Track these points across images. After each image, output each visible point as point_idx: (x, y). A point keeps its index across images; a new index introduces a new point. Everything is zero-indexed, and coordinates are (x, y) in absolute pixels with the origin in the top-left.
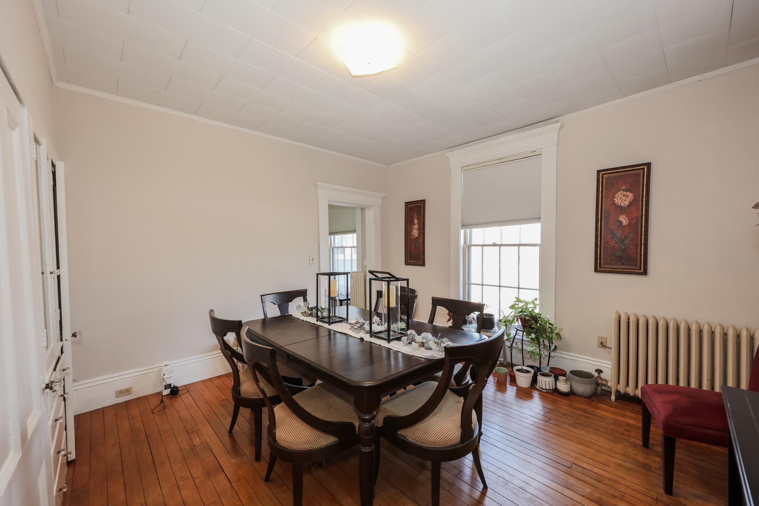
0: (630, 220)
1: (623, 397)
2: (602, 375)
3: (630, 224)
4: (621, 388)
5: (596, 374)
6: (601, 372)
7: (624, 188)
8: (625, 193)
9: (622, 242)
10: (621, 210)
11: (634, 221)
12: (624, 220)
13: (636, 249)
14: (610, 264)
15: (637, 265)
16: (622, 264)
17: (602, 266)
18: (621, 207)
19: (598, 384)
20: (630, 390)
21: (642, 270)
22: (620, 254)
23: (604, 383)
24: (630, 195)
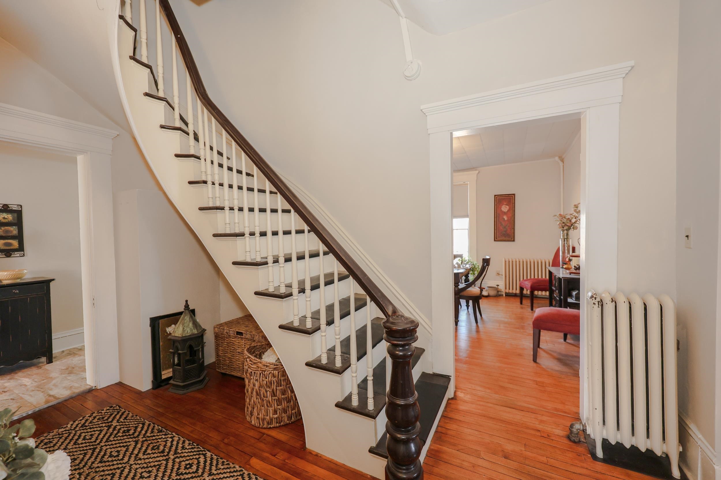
0: (508, 218)
1: (508, 295)
2: (499, 287)
3: (508, 220)
4: (507, 291)
5: (497, 287)
6: (498, 285)
7: (505, 203)
8: (506, 206)
9: (505, 227)
10: (505, 213)
11: (510, 218)
12: (505, 218)
13: (510, 230)
14: (500, 237)
15: (510, 237)
16: (505, 237)
17: (497, 238)
18: (504, 212)
19: (498, 291)
20: (511, 291)
21: (513, 240)
22: (504, 233)
23: (500, 290)
24: (508, 207)
